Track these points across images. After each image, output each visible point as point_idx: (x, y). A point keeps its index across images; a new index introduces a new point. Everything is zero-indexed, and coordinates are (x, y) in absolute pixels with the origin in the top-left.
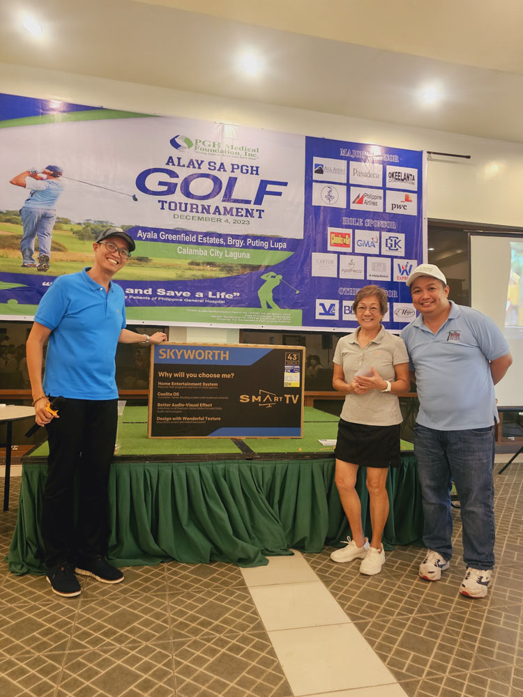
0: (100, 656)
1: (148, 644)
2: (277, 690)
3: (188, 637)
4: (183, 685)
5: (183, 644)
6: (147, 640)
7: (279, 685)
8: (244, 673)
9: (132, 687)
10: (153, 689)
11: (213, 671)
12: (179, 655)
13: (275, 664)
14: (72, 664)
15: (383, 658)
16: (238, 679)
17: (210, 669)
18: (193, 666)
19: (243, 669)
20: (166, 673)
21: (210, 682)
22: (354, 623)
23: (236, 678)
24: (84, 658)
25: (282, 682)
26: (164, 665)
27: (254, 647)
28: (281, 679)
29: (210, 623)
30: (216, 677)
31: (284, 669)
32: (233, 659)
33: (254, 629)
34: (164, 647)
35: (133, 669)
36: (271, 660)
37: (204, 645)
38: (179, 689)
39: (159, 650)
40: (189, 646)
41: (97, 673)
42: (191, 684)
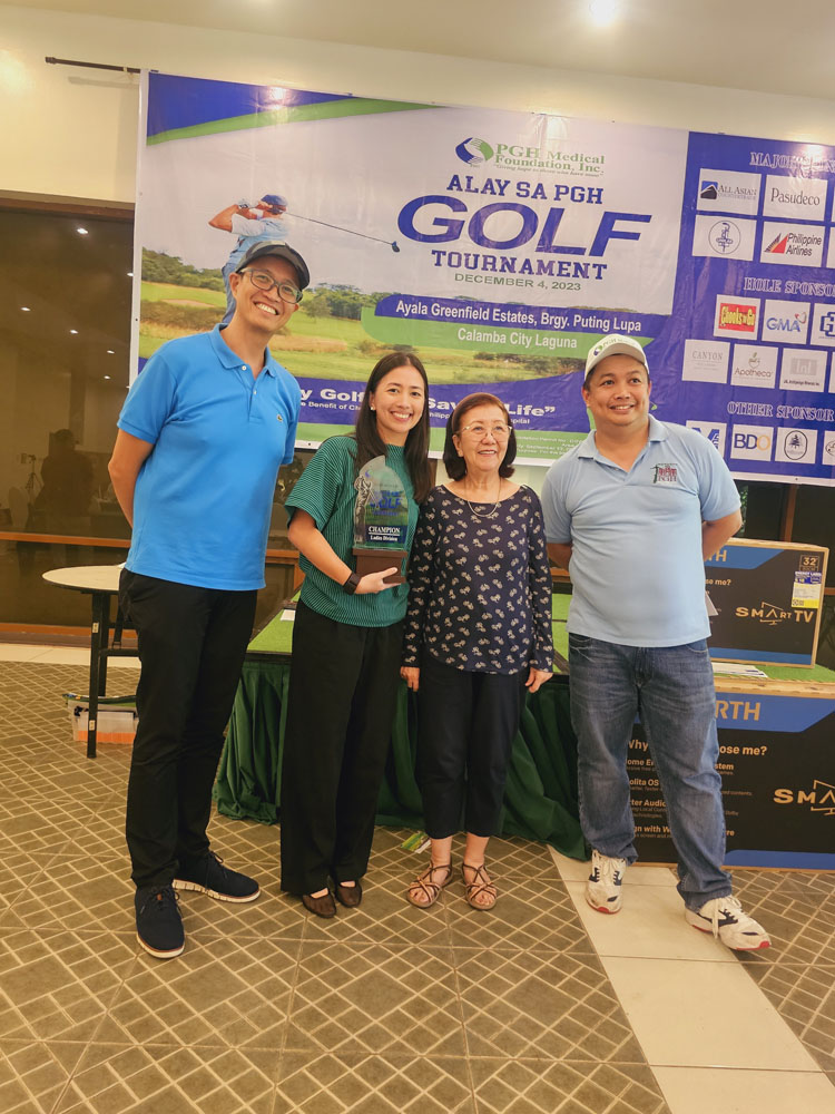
0: (350, 954)
1: (417, 946)
2: (621, 1050)
3: (477, 945)
4: (473, 1018)
5: (470, 954)
6: (416, 941)
7: (623, 1043)
8: (566, 1015)
9: (398, 1007)
10: (430, 1016)
11: (517, 1004)
12: (466, 970)
13: (615, 1009)
14: (311, 960)
15: (797, 1029)
16: (557, 1022)
17: (512, 998)
18: (486, 990)
19: (565, 1008)
20: (447, 995)
21: (516, 1019)
22: (743, 965)
23: (554, 1020)
24: (326, 953)
25: (628, 1038)
26: (442, 982)
27: (578, 976)
28: (625, 1033)
29: (509, 930)
30: (522, 1013)
31: (629, 1018)
32: (547, 989)
33: (577, 948)
34: (442, 954)
35: (398, 980)
36: (607, 1001)
37: (503, 961)
38: (468, 1022)
39: (434, 958)
40: (479, 959)
41: (347, 978)
42: (485, 1018)
